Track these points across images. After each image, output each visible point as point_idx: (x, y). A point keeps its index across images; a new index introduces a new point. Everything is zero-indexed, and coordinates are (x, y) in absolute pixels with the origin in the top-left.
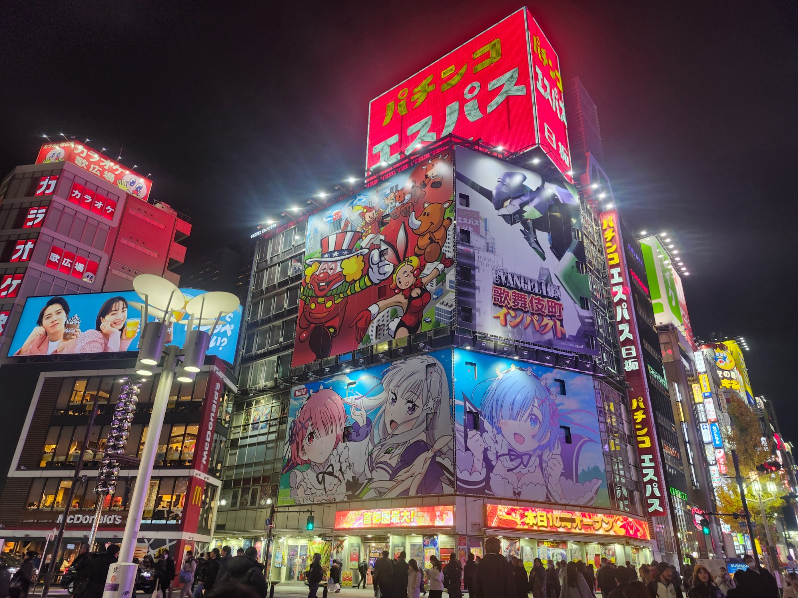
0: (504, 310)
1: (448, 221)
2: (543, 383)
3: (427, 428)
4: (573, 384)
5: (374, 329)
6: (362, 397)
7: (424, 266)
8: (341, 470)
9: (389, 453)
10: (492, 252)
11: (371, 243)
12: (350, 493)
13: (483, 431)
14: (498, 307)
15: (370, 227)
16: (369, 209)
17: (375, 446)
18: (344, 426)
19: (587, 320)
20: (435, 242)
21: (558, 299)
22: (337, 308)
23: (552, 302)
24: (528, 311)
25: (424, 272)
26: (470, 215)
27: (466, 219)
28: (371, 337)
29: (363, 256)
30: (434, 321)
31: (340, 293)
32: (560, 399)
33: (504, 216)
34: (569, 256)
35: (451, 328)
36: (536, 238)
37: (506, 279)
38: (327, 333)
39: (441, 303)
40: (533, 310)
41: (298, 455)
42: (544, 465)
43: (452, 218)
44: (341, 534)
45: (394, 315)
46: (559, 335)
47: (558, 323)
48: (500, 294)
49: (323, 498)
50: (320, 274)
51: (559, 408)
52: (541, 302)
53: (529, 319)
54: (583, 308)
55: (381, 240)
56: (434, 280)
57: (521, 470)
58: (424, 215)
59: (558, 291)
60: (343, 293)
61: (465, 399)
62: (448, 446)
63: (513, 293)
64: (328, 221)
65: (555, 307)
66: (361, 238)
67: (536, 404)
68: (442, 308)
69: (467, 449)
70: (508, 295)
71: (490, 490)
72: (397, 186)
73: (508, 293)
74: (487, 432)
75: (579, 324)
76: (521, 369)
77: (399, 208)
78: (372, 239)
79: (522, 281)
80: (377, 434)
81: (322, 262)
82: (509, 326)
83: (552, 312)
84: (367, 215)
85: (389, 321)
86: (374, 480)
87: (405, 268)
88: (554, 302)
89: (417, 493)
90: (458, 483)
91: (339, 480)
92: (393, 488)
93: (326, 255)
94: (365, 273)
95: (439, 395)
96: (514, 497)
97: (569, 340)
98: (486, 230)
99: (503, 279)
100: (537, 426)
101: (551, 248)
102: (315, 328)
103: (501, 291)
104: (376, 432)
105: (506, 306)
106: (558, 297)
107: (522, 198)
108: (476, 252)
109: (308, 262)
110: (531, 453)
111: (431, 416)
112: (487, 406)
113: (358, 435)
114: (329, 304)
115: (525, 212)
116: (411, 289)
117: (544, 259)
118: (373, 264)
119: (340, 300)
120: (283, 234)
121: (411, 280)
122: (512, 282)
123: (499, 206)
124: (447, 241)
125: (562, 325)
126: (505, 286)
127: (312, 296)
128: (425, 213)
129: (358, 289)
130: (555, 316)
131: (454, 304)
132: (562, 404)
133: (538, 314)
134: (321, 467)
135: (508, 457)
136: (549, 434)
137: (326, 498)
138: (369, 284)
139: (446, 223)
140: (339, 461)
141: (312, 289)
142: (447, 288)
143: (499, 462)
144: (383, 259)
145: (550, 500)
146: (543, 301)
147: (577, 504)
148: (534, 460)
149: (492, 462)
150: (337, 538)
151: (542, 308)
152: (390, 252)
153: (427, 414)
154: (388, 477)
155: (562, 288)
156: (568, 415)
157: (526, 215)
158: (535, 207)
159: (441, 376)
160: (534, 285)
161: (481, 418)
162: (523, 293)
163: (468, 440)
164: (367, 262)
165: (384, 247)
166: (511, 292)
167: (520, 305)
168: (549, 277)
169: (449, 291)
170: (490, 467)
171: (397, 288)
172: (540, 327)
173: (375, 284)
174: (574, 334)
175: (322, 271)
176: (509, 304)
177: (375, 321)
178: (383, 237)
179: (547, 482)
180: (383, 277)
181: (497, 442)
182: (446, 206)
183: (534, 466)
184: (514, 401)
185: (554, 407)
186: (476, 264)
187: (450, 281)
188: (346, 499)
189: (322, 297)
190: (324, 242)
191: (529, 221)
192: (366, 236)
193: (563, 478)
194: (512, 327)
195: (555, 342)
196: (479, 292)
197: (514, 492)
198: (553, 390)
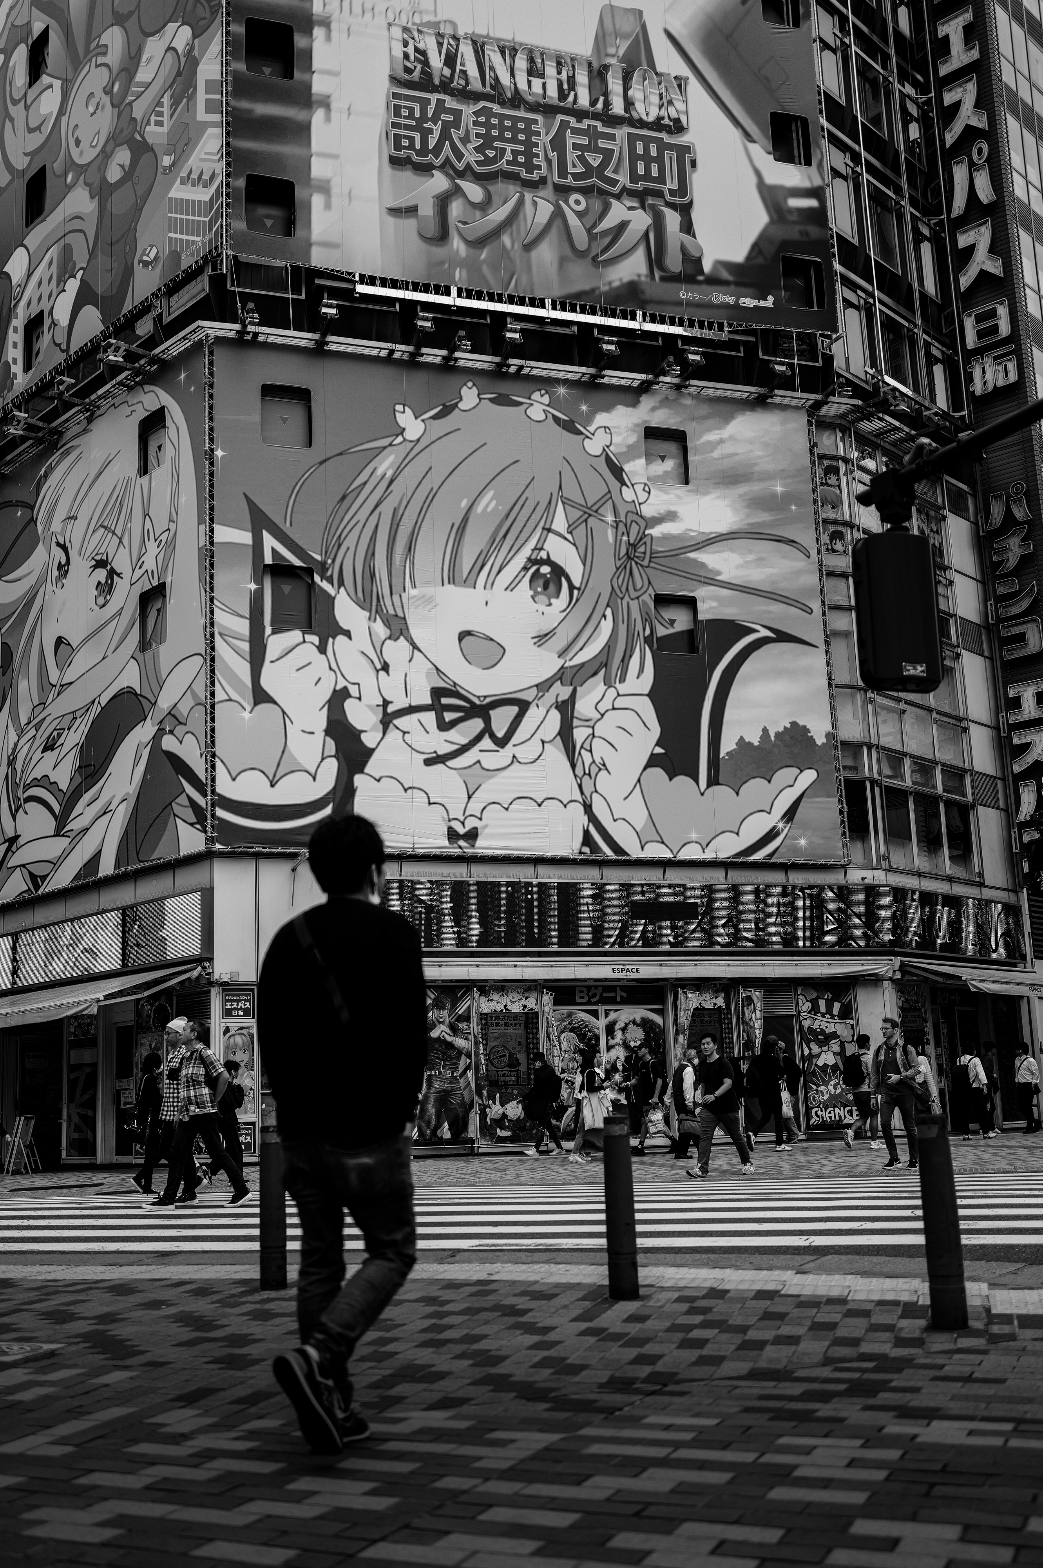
0: (439, 182)
2: (592, 447)
4: (722, 441)
5: (20, 337)
7: (139, 53)
9: (52, 748)
11: (8, 25)
13: (330, 631)
14: (408, 175)
19: (794, 203)
21: (678, 127)
23: (647, 141)
24: (543, 181)
25: (140, 75)
30: (164, 252)
32: (658, 500)
35: (214, 265)
37: (449, 60)
39: (183, 181)
40: (563, 173)
42: (580, 735)
45: (66, 268)
46: (674, 263)
47: (672, 219)
51: (656, 531)
52: (602, 144)
53: (545, 210)
54: (782, 155)
56: (166, 98)
57: (484, 757)
59: (675, 96)
61: (261, 523)
63: (477, 114)
65: (660, 160)
67: (560, 523)
68: (187, 196)
70: (456, 124)
73: (457, 114)
74: (348, 634)
76: (502, 400)
78: (11, 9)
79: (520, 63)
80: (27, 691)
82: (457, 244)
83: (647, 176)
85: (55, 293)
86: (22, 840)
87: (87, 81)
88: (659, 141)
89: (118, 862)
92: (64, 857)
95: (171, 519)
97: (713, 281)
99: (436, 61)
100: (560, 603)
103: (424, 111)
105: (446, 166)
106: (677, 121)
110: (528, 696)
111: (153, 602)
112: (350, 542)
116: (105, 155)
121: (105, 122)
122: (473, 74)
125: (687, 227)
126: (444, 87)
130: (659, 194)
131: (219, 169)
132: (671, 516)
133: (586, 191)
135: (429, 718)
136: (607, 626)
138: (4, 178)
142: (200, 113)
143: (393, 735)
146: (612, 137)
148: (541, 721)
149: (363, 737)
151: (604, 164)
153: (143, 598)
154: (51, 825)
155: (693, 84)
156: (692, 555)
159: (178, 450)
160: (571, 79)
161: (325, 585)
162: (522, 114)
163: (267, 667)
165: (38, 25)
166: (468, 110)
167: (508, 156)
168: (640, 43)
169: (204, 127)
170: (352, 754)
171: (72, 164)
172: (592, 237)
173: (19, 174)
174: (739, 254)
176: (459, 156)
177: (21, 308)
179: (587, 790)
180: (36, 140)
181: (386, 667)
183: (536, 742)
184: (465, 519)
185: (634, 529)
186: (317, 8)
187: (209, 85)
193: (658, 773)
194: (467, 242)
195: (657, 289)
196: (328, 119)
197: (450, 829)
198: (635, 468)
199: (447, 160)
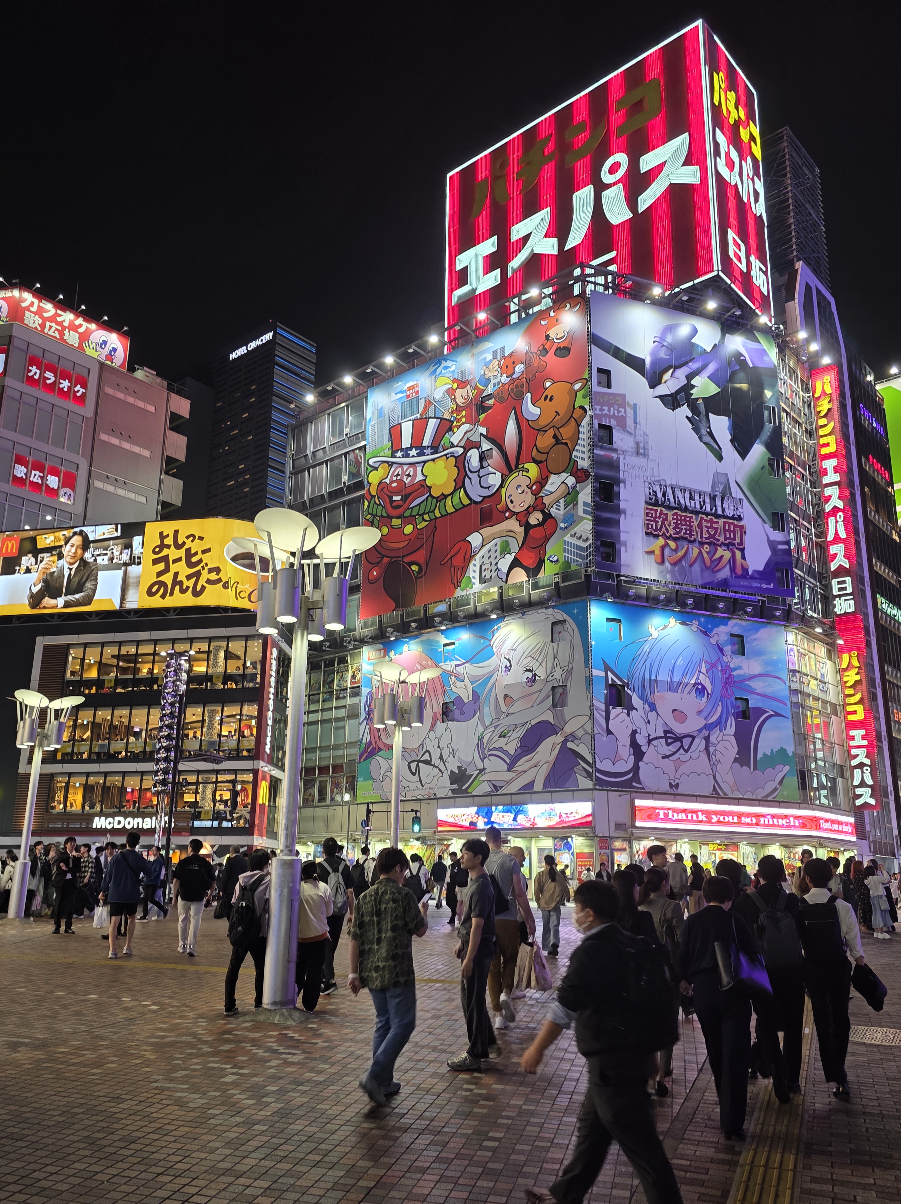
0: (661, 541)
1: (581, 411)
2: (713, 641)
3: (554, 706)
4: (755, 639)
5: (477, 569)
6: (464, 663)
7: (547, 479)
8: (441, 757)
9: (504, 737)
10: (645, 455)
11: (466, 438)
12: (455, 786)
13: (630, 708)
14: (651, 538)
15: (464, 413)
16: (462, 384)
17: (486, 728)
18: (442, 702)
19: (780, 547)
20: (562, 443)
21: (740, 518)
22: (421, 536)
23: (730, 524)
24: (695, 540)
25: (547, 487)
26: (612, 402)
27: (606, 408)
28: (473, 580)
29: (456, 458)
30: (562, 560)
31: (424, 513)
32: (735, 661)
33: (662, 397)
34: (758, 451)
35: (586, 571)
36: (709, 427)
37: (664, 495)
38: (408, 573)
39: (571, 536)
40: (702, 537)
41: (380, 738)
42: (712, 749)
43: (587, 407)
44: (446, 837)
45: (505, 550)
46: (739, 571)
47: (738, 554)
48: (656, 517)
49: (419, 792)
50: (392, 482)
51: (734, 673)
52: (715, 525)
53: (696, 551)
54: (775, 527)
55: (481, 434)
56: (562, 501)
57: (681, 756)
58: (546, 399)
59: (739, 506)
60: (428, 513)
61: (607, 668)
62: (584, 730)
63: (673, 515)
64: (398, 399)
65: (734, 531)
66: (450, 429)
67: (704, 670)
68: (573, 542)
69: (609, 732)
70: (666, 519)
71: (639, 782)
72: (502, 349)
73: (667, 515)
74: (636, 709)
75: (767, 554)
76: (683, 623)
77: (506, 387)
78: (467, 432)
79: (687, 495)
80: (488, 712)
81: (393, 463)
82: (667, 564)
83: (730, 538)
84: (459, 393)
85: (498, 558)
86: (486, 771)
87: (517, 479)
88: (734, 524)
89: (545, 786)
90: (598, 774)
91: (440, 770)
92: (513, 780)
93: (399, 454)
94: (460, 484)
95: (569, 662)
96: (671, 791)
97: (752, 578)
98: (635, 423)
99: (660, 495)
100: (705, 699)
101: (731, 441)
102: (390, 564)
103: (656, 514)
104: (486, 710)
105: (664, 535)
106: (740, 516)
107: (690, 364)
108: (621, 457)
109: (371, 462)
110: (695, 734)
111: (560, 690)
112: (636, 675)
113: (463, 713)
114: (408, 529)
115: (693, 387)
116: (528, 512)
117: (720, 458)
118: (471, 472)
119: (424, 524)
120: (329, 414)
121: (529, 499)
122: (672, 499)
123: (654, 382)
124: (579, 442)
125: (743, 557)
126: (662, 505)
127: (382, 516)
128: (547, 396)
129: (450, 510)
130: (734, 544)
131: (591, 537)
132: (740, 668)
133: (709, 544)
134: (413, 753)
135: (663, 741)
136: (720, 709)
137: (423, 793)
138: (466, 501)
139: (578, 413)
140: (439, 747)
141: (380, 504)
142: (581, 513)
143: (651, 747)
144: (485, 464)
145: (718, 793)
146: (718, 523)
147: (754, 797)
148: (699, 744)
149: (642, 748)
150: (441, 842)
151: (715, 533)
152: (495, 453)
153: (553, 688)
154: (505, 767)
155: (745, 501)
156: (747, 682)
157: (695, 393)
158: (709, 377)
159: (573, 637)
160: (704, 501)
161: (629, 691)
162: (688, 514)
163: (611, 721)
164: (461, 468)
165: (486, 446)
166: (670, 513)
167: (684, 531)
168: (727, 487)
169: (583, 518)
170: (638, 753)
171: (508, 509)
172: (712, 561)
173: (476, 503)
174: (761, 568)
175: (394, 479)
176: (668, 531)
177: (478, 557)
178: (483, 430)
179: (714, 771)
180: (487, 493)
181: (649, 722)
182: (577, 386)
183: (697, 751)
184: (674, 666)
185: (728, 672)
186: (621, 476)
187: (585, 504)
188: (450, 794)
189: (398, 518)
190: (395, 432)
191: (700, 401)
192: (458, 427)
193: (737, 764)
194: (671, 564)
195: (733, 582)
196: (625, 518)
197: (670, 784)
198: (728, 649)
199: (664, 533)
